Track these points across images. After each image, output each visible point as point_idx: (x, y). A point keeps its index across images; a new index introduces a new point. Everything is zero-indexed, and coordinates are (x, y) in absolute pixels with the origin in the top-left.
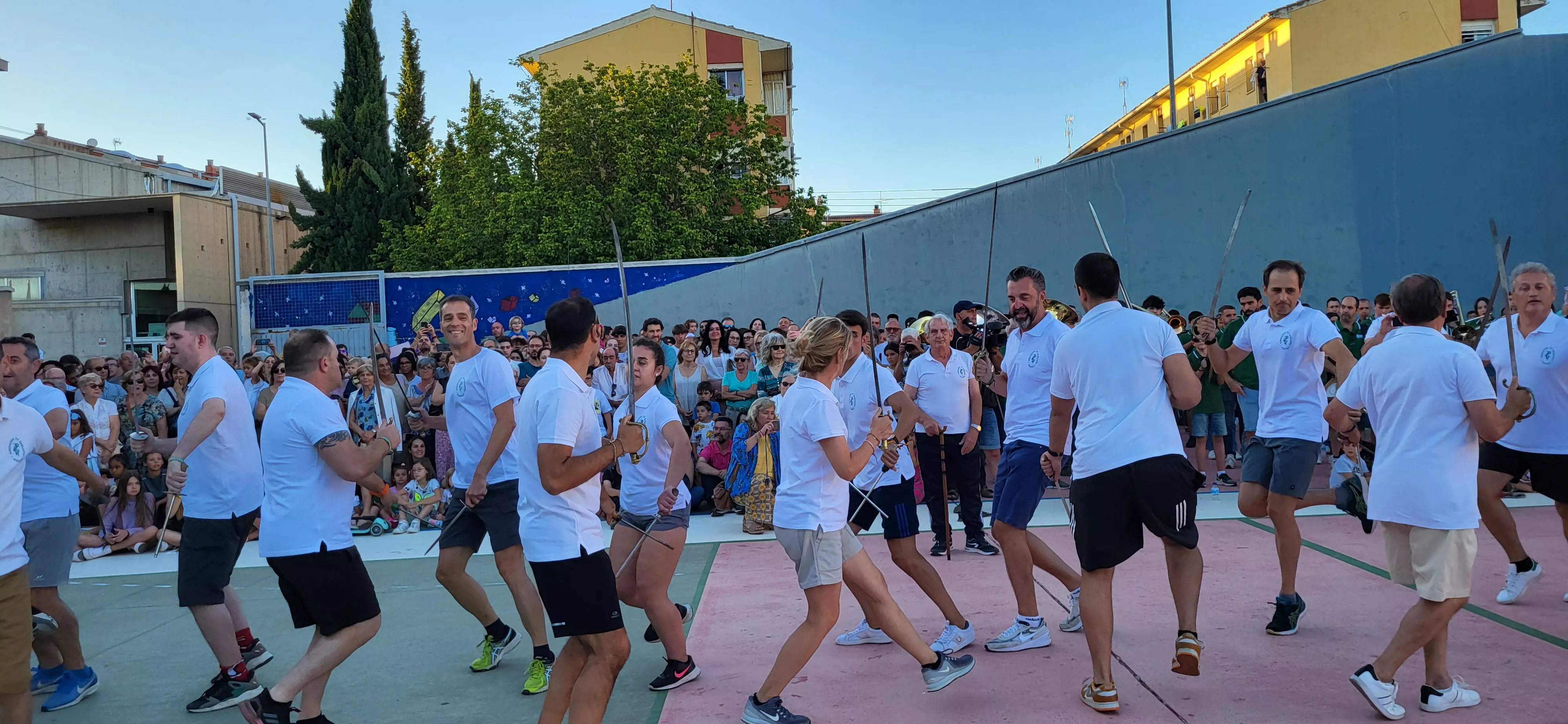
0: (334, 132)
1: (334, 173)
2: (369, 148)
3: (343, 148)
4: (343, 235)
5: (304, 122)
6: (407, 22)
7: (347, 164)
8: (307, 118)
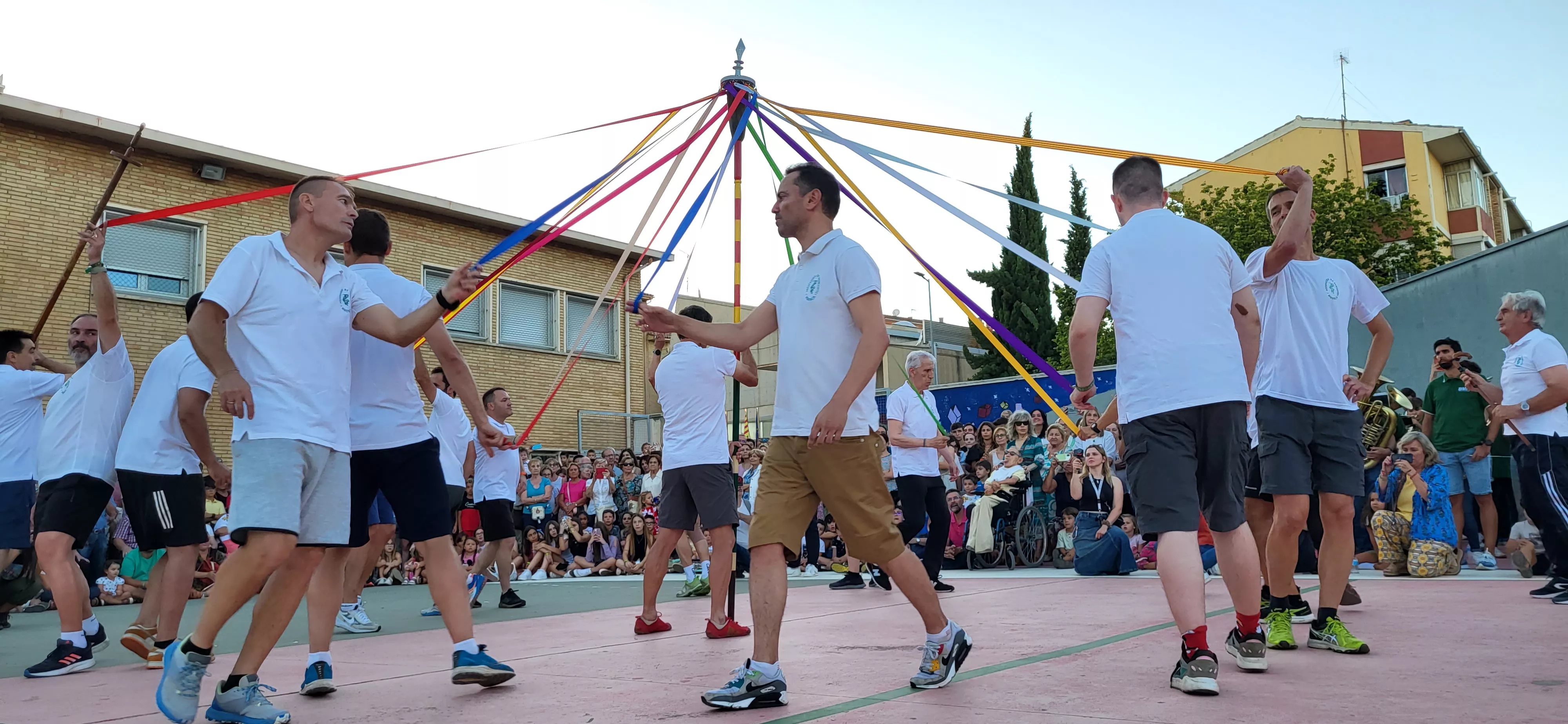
0: (997, 280)
1: (1000, 316)
2: (1027, 291)
3: (1006, 294)
4: (1007, 371)
5: (970, 274)
6: (1074, 174)
7: (1010, 308)
8: (972, 271)
